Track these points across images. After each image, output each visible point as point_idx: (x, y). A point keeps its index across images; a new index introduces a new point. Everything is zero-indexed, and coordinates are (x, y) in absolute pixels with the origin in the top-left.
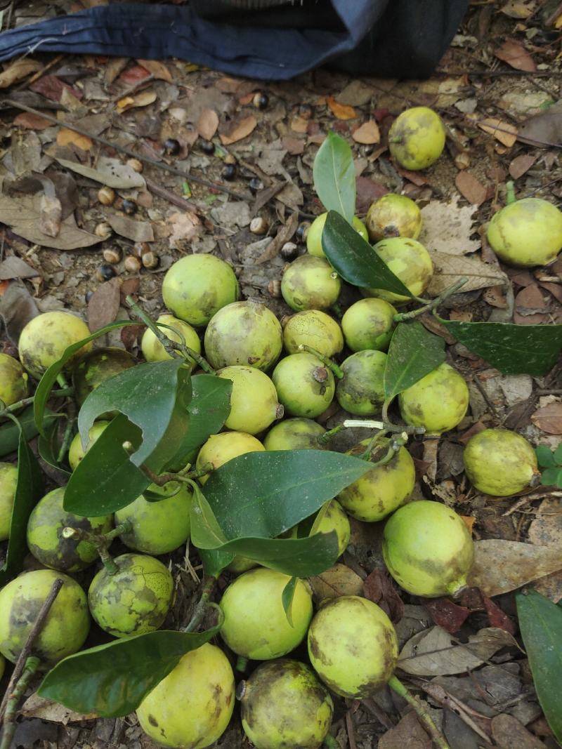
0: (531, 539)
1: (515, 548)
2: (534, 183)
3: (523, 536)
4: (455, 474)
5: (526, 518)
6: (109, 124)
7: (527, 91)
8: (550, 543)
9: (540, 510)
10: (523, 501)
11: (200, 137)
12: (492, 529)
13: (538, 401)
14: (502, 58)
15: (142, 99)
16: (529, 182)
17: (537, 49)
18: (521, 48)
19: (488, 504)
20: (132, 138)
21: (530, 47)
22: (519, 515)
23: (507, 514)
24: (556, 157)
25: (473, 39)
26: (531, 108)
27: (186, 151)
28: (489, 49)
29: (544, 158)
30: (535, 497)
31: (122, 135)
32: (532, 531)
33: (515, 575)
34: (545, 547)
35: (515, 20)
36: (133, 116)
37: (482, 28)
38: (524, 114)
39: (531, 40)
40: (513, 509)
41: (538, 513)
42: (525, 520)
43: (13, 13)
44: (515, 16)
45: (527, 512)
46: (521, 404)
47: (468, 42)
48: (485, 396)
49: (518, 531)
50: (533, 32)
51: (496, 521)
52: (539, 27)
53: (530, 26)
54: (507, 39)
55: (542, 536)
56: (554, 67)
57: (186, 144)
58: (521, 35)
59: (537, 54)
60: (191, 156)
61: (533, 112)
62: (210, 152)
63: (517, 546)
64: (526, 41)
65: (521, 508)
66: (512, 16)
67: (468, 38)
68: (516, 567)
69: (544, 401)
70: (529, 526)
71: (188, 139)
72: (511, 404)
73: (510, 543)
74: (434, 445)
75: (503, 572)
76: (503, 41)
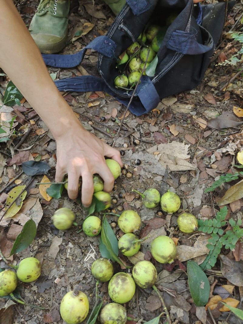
0: (194, 246)
1: (189, 248)
2: (211, 140)
3: (192, 245)
4: (175, 226)
5: (194, 240)
6: (85, 111)
7: (212, 110)
8: (200, 248)
9: (198, 238)
10: (194, 235)
11: (111, 117)
12: (184, 243)
13: (202, 207)
14: (206, 99)
15: (95, 103)
16: (209, 139)
17: (217, 97)
18: (212, 97)
19: (183, 235)
20: (91, 115)
21: (215, 96)
22: (192, 239)
23: (189, 238)
24: (218, 132)
25: (199, 92)
26: (213, 116)
27: (107, 121)
28: (203, 95)
29: (214, 132)
30: (197, 234)
31: (89, 114)
32: (195, 244)
33: (188, 256)
34: (198, 249)
35: (212, 87)
36: (92, 108)
37: (201, 89)
38: (210, 118)
39: (216, 94)
40: (190, 237)
41: (197, 239)
42: (194, 241)
43: (59, 73)
44: (212, 86)
45: (195, 238)
46: (198, 207)
47: (197, 93)
48: (187, 203)
49: (191, 244)
50: (216, 92)
51: (185, 240)
52: (218, 90)
53: (216, 90)
54: (208, 93)
55: (198, 246)
56: (222, 103)
57: (107, 118)
58: (213, 92)
59: (217, 99)
60: (108, 122)
61: (213, 117)
62: (114, 121)
63: (190, 248)
64: (214, 94)
65: (193, 237)
66: (211, 86)
67: (197, 91)
68: (189, 254)
69: (204, 206)
70: (195, 242)
71: (108, 117)
72: (195, 207)
73: (188, 247)
74: (170, 216)
75: (185, 255)
76: (207, 93)
